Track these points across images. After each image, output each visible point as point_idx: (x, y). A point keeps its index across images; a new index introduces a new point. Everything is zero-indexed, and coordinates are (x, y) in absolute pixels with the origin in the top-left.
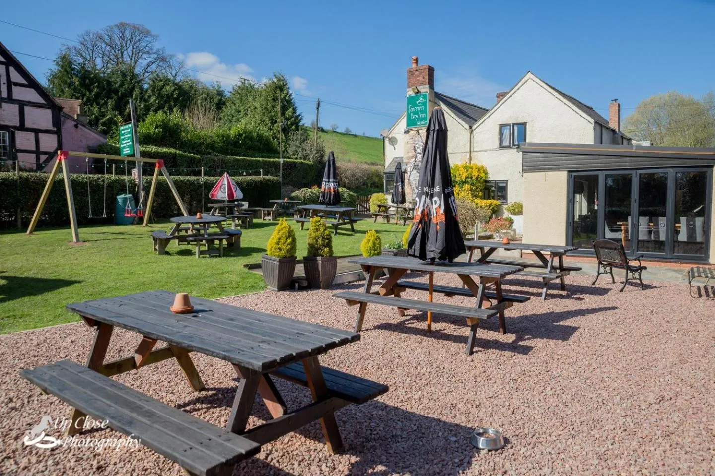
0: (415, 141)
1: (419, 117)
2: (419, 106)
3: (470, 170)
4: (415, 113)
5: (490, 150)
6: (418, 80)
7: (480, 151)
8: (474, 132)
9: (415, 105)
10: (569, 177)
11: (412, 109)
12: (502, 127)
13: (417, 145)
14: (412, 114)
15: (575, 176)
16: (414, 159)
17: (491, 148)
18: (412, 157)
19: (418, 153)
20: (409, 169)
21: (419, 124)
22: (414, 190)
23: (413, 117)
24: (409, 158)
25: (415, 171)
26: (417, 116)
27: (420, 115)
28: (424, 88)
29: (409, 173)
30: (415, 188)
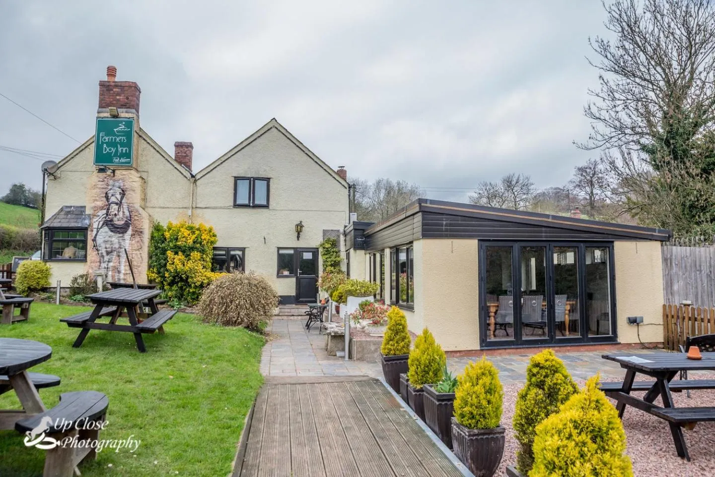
0: (108, 185)
1: (117, 151)
2: (118, 136)
3: (197, 232)
4: (110, 144)
5: (221, 208)
6: (119, 100)
7: (206, 208)
8: (198, 183)
9: (110, 133)
10: (480, 248)
11: (107, 138)
12: (237, 179)
13: (112, 191)
14: (105, 146)
15: (487, 246)
16: (105, 211)
17: (222, 205)
18: (102, 208)
19: (112, 203)
20: (95, 226)
21: (117, 161)
22: (103, 256)
23: (106, 149)
24: (96, 209)
25: (106, 229)
26: (113, 150)
27: (120, 149)
28: (126, 112)
29: (95, 231)
30: (105, 254)
